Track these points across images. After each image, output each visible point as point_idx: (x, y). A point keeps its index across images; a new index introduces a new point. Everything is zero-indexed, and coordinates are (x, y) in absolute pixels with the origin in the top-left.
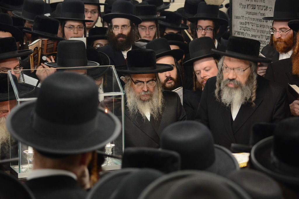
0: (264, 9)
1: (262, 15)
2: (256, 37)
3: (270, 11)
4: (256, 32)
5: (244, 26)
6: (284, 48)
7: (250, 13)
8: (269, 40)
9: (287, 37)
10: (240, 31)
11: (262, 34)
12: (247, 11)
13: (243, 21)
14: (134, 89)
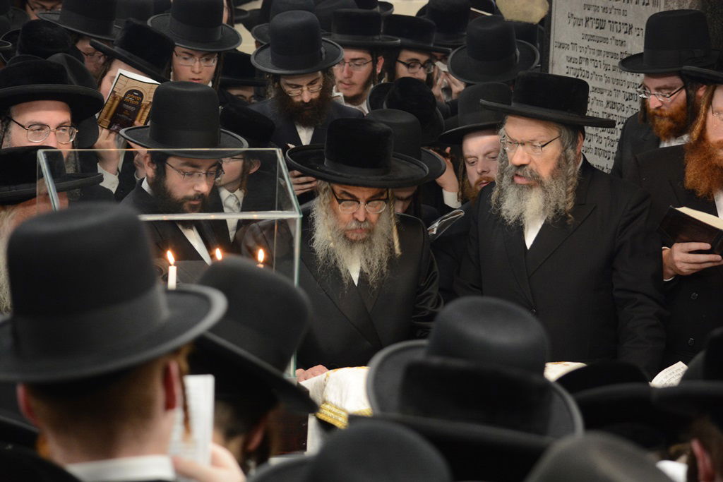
0: (623, 31)
1: (619, 43)
2: (602, 93)
3: (638, 35)
4: (604, 81)
5: (577, 66)
7: (591, 38)
11: (618, 87)
12: (585, 33)
13: (575, 54)
14: (335, 213)
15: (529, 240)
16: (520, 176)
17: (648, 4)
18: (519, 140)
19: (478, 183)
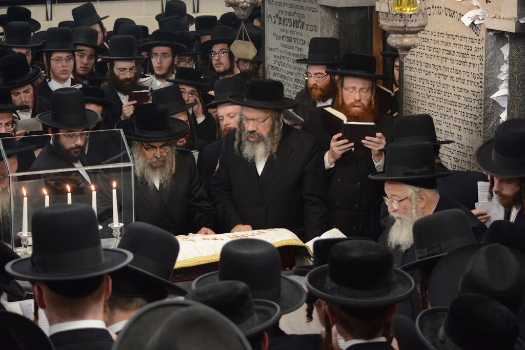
0: (301, 44)
1: (299, 49)
2: (292, 75)
5: (279, 60)
6: (321, 96)
7: (285, 46)
8: (304, 86)
9: (323, 83)
10: (274, 65)
11: (300, 72)
12: (282, 43)
13: (278, 54)
14: (144, 155)
15: (260, 170)
16: (252, 137)
17: (312, 30)
18: (251, 118)
19: (225, 130)
